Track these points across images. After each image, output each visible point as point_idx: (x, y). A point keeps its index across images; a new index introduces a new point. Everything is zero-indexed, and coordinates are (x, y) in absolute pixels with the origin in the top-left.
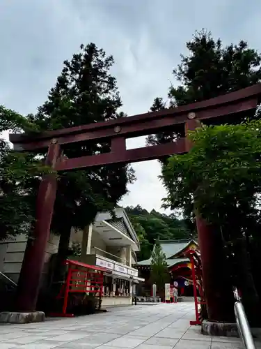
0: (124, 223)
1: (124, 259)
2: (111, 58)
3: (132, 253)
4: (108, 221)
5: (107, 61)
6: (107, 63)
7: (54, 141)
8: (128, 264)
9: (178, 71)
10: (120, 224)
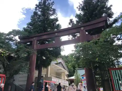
0: (62, 64)
1: (63, 77)
2: (53, 2)
3: (66, 75)
4: (55, 64)
5: (52, 3)
6: (52, 4)
7: (34, 38)
8: (64, 79)
9: (79, 8)
10: (60, 64)
